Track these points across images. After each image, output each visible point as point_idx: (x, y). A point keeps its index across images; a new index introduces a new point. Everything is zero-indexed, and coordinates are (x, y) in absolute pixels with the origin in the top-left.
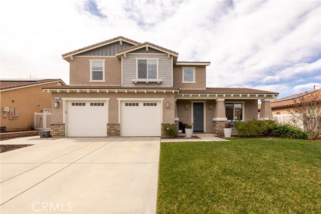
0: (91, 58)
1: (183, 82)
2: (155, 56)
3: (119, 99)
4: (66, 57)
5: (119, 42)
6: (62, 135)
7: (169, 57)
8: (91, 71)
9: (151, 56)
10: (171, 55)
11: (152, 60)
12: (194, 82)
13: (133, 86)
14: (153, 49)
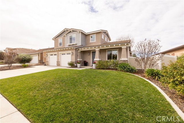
0: (59, 38)
1: (91, 42)
2: (75, 33)
3: (59, 53)
4: (53, 39)
5: (65, 31)
6: (48, 65)
7: (79, 32)
8: (59, 43)
9: (73, 34)
10: (80, 32)
11: (74, 35)
12: (95, 41)
13: (68, 47)
14: (74, 31)
